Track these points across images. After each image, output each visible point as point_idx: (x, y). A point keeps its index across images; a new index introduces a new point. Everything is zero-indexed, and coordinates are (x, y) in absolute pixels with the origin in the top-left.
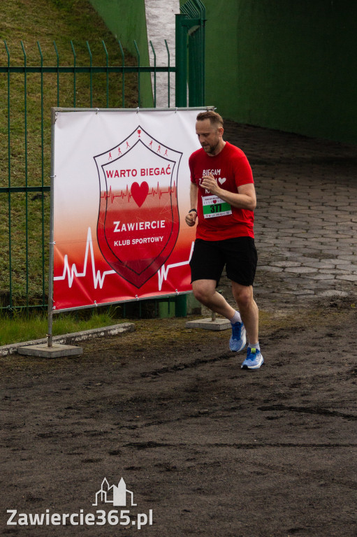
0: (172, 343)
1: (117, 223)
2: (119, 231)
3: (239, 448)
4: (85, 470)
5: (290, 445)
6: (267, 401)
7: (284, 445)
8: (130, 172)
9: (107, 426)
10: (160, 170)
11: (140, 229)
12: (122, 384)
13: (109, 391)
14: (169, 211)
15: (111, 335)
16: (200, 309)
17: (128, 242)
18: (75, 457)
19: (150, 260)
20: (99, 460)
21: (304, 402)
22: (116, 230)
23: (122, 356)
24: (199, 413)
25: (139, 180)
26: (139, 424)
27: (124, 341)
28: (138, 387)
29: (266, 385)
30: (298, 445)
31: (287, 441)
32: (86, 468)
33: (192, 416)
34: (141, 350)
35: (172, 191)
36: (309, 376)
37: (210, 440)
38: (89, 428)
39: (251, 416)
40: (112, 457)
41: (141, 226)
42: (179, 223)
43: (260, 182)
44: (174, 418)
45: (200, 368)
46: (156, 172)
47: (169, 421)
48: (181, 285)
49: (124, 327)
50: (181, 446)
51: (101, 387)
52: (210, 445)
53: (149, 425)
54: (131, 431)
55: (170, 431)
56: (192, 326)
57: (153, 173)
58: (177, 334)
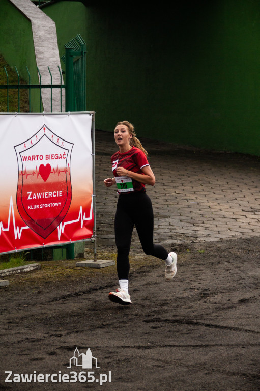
0: (70, 277)
1: (30, 193)
2: (31, 198)
3: (139, 349)
4: (34, 366)
5: (174, 346)
6: (148, 316)
7: (170, 346)
8: (39, 157)
9: (40, 335)
10: (59, 156)
11: (46, 197)
12: (42, 306)
13: (35, 310)
14: (65, 184)
15: (25, 272)
16: (83, 254)
17: (37, 207)
18: (25, 357)
19: (52, 219)
20: (42, 359)
21: (174, 316)
22: (29, 198)
23: (37, 286)
24: (103, 325)
25: (45, 163)
26: (63, 333)
27: (35, 276)
28: (54, 308)
29: (144, 305)
30: (179, 346)
31: (171, 343)
32: (35, 365)
33: (98, 327)
34: (49, 282)
35: (67, 170)
36: (172, 298)
37: (117, 343)
38: (29, 336)
39: (139, 326)
40: (51, 356)
41: (46, 195)
42: (71, 193)
43: (108, 167)
44: (86, 328)
45: (93, 294)
46: (56, 157)
47: (83, 331)
48: (74, 236)
49: (34, 267)
50: (98, 348)
51: (28, 308)
52: (118, 347)
53: (70, 333)
54: (59, 338)
55: (86, 337)
56: (80, 265)
57: (54, 158)
58: (72, 271)
